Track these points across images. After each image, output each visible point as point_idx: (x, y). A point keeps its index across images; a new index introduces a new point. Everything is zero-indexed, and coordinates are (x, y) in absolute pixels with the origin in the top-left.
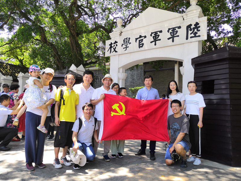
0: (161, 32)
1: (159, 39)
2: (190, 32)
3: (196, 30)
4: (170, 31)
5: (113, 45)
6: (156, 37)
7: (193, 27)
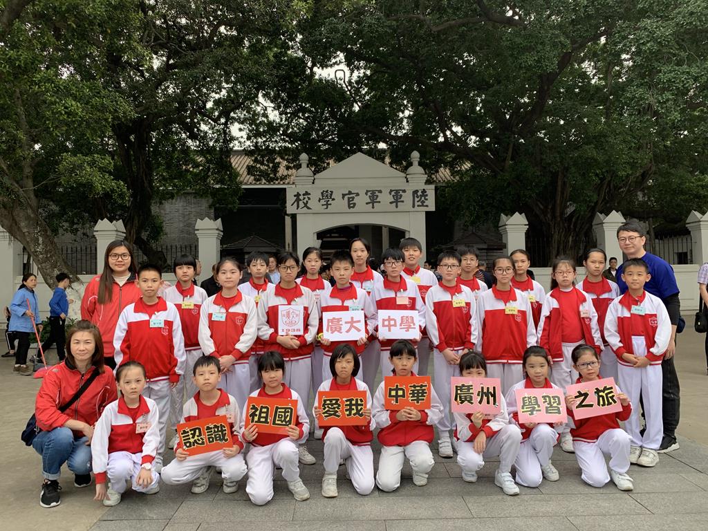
0: (380, 192)
1: (378, 200)
2: (417, 199)
3: (423, 198)
4: (393, 193)
5: (301, 197)
6: (373, 197)
7: (419, 193)
